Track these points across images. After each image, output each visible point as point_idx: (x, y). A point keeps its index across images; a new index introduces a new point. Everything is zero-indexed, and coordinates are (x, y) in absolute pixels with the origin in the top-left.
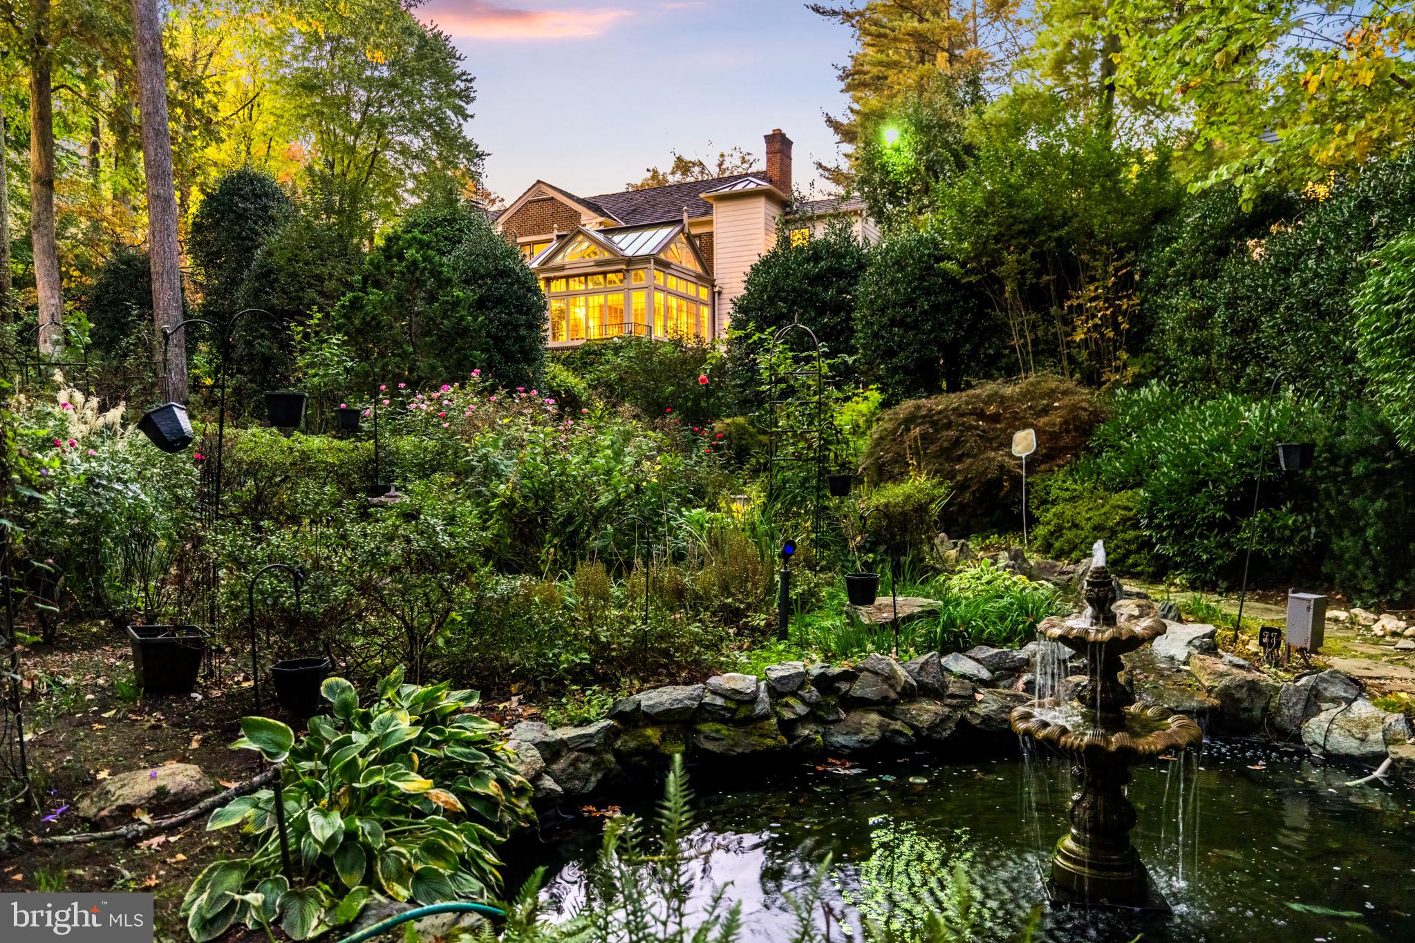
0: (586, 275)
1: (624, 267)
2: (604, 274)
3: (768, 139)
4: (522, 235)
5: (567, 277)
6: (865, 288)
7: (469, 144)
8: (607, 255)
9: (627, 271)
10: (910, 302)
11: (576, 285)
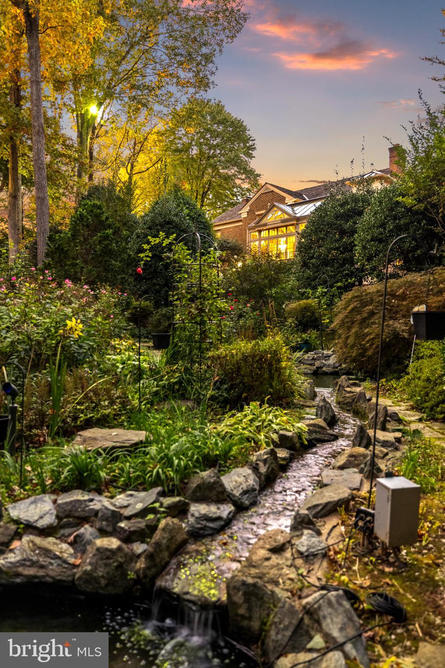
0: (277, 228)
1: (295, 222)
2: (286, 226)
3: (391, 150)
4: (258, 211)
5: (269, 229)
6: (367, 217)
7: (251, 171)
8: (286, 216)
9: (297, 224)
10: (383, 225)
11: (273, 233)
